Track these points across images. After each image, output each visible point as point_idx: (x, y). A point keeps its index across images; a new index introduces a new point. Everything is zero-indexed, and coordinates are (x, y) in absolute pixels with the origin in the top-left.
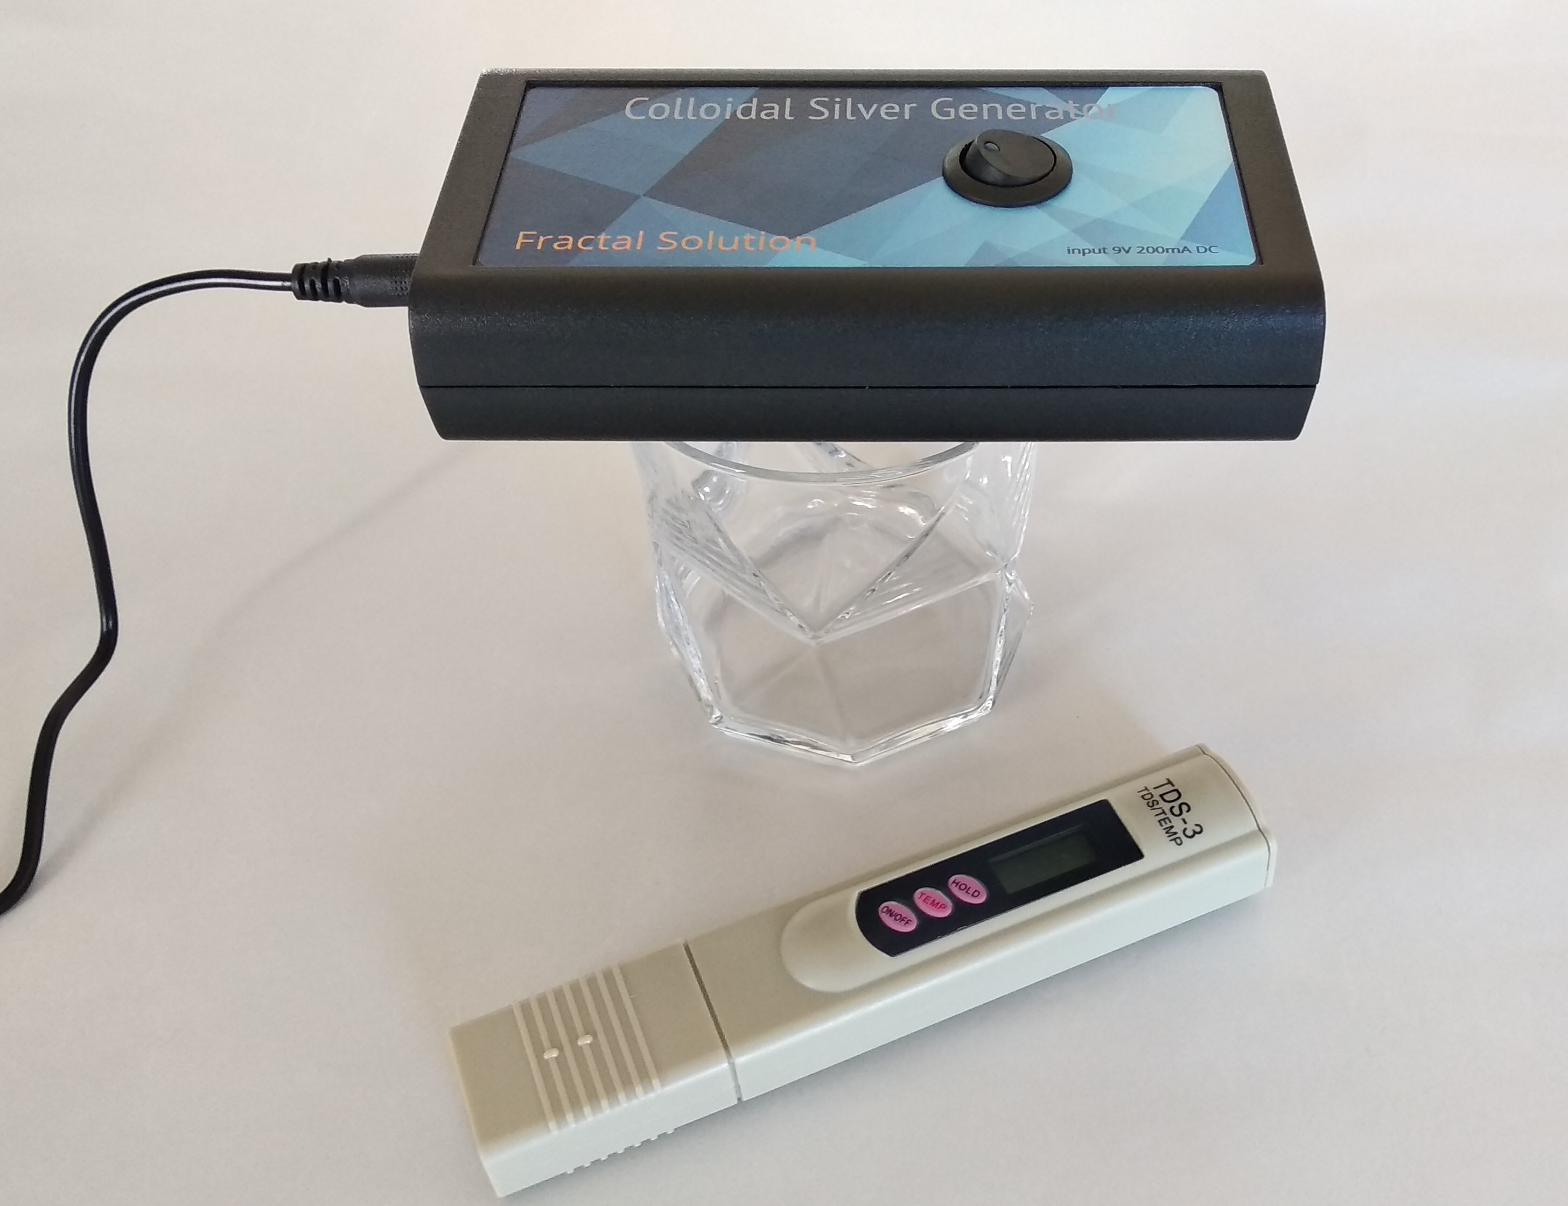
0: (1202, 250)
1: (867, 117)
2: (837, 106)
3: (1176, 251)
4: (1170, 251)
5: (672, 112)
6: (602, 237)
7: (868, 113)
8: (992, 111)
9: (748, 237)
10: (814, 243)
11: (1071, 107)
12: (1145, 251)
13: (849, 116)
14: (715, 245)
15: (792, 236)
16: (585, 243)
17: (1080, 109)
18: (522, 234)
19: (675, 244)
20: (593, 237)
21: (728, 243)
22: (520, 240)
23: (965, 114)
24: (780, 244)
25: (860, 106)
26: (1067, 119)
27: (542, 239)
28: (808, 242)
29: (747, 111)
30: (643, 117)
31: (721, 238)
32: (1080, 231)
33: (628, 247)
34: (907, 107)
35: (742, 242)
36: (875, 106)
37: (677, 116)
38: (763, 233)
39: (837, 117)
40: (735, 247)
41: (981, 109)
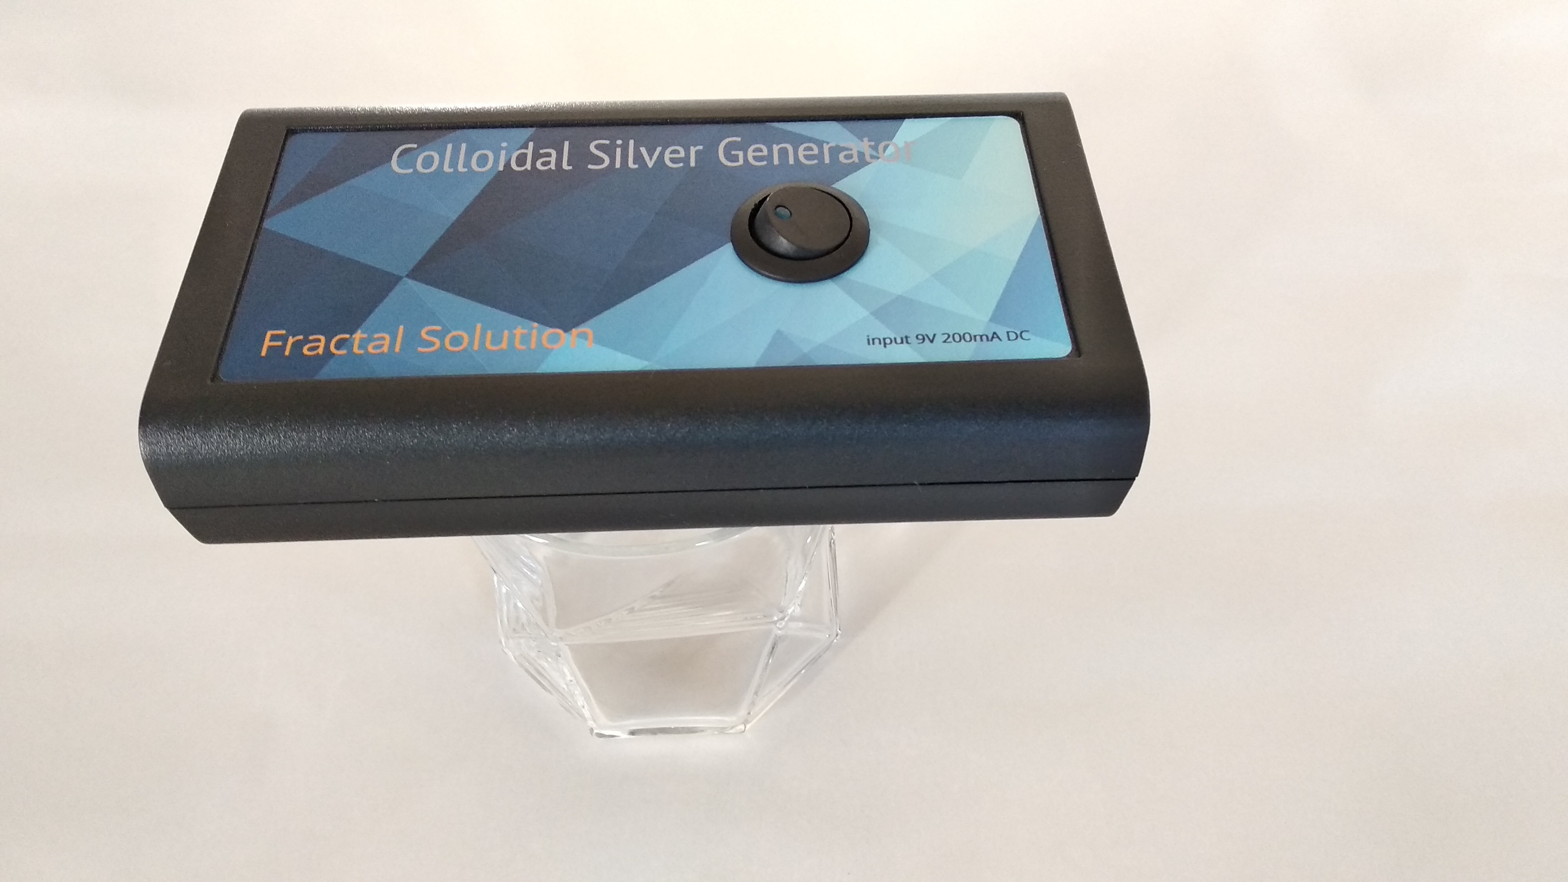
0: (1013, 336)
1: (650, 164)
2: (619, 150)
3: (984, 338)
4: (978, 338)
5: (442, 163)
6: (358, 335)
7: (651, 159)
8: (783, 153)
9: (519, 331)
10: (591, 336)
11: (865, 146)
12: (951, 339)
13: (631, 164)
14: (482, 343)
15: (567, 330)
16: (339, 345)
17: (875, 148)
18: (269, 334)
19: (437, 341)
20: (347, 336)
21: (496, 340)
22: (267, 343)
23: (755, 158)
24: (554, 339)
25: (643, 150)
26: (863, 163)
27: (291, 340)
28: (584, 336)
29: (521, 160)
30: (411, 170)
31: (489, 334)
32: (880, 314)
33: (385, 349)
34: (693, 150)
35: (512, 338)
36: (659, 149)
37: (446, 169)
38: (536, 324)
39: (618, 165)
40: (504, 345)
41: (770, 150)
